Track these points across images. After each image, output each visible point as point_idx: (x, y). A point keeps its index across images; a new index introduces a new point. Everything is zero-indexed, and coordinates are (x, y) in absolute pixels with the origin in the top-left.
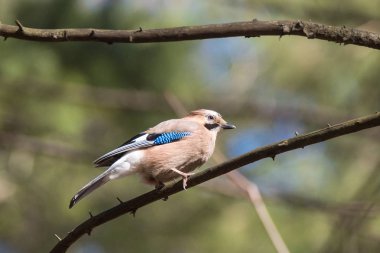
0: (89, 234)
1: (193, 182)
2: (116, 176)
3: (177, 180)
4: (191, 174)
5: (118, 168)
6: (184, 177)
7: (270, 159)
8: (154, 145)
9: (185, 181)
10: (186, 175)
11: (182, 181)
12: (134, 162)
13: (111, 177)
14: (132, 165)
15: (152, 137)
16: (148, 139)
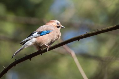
0: (15, 66)
1: (51, 49)
2: (27, 47)
3: (45, 48)
4: (50, 46)
5: (28, 44)
6: (48, 47)
7: (77, 41)
8: (40, 36)
9: (48, 49)
10: (48, 46)
11: (47, 49)
12: (33, 42)
13: (25, 47)
14: (32, 43)
15: (39, 33)
16: (38, 34)
